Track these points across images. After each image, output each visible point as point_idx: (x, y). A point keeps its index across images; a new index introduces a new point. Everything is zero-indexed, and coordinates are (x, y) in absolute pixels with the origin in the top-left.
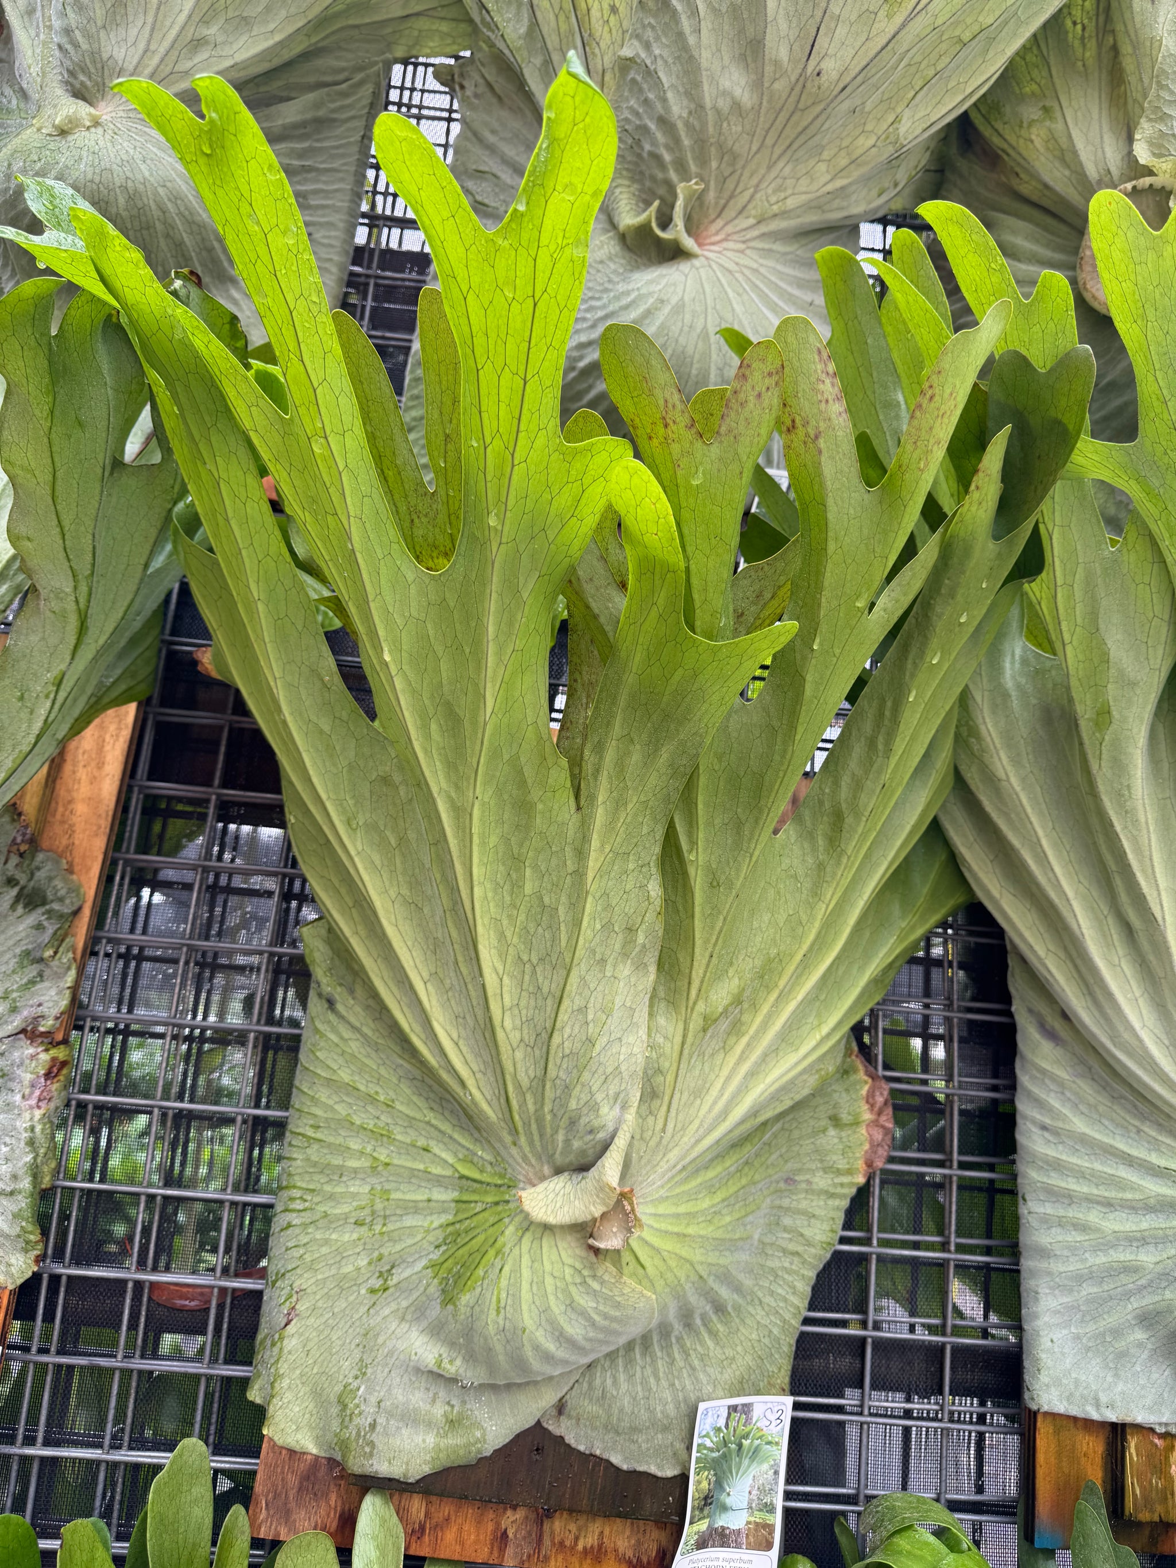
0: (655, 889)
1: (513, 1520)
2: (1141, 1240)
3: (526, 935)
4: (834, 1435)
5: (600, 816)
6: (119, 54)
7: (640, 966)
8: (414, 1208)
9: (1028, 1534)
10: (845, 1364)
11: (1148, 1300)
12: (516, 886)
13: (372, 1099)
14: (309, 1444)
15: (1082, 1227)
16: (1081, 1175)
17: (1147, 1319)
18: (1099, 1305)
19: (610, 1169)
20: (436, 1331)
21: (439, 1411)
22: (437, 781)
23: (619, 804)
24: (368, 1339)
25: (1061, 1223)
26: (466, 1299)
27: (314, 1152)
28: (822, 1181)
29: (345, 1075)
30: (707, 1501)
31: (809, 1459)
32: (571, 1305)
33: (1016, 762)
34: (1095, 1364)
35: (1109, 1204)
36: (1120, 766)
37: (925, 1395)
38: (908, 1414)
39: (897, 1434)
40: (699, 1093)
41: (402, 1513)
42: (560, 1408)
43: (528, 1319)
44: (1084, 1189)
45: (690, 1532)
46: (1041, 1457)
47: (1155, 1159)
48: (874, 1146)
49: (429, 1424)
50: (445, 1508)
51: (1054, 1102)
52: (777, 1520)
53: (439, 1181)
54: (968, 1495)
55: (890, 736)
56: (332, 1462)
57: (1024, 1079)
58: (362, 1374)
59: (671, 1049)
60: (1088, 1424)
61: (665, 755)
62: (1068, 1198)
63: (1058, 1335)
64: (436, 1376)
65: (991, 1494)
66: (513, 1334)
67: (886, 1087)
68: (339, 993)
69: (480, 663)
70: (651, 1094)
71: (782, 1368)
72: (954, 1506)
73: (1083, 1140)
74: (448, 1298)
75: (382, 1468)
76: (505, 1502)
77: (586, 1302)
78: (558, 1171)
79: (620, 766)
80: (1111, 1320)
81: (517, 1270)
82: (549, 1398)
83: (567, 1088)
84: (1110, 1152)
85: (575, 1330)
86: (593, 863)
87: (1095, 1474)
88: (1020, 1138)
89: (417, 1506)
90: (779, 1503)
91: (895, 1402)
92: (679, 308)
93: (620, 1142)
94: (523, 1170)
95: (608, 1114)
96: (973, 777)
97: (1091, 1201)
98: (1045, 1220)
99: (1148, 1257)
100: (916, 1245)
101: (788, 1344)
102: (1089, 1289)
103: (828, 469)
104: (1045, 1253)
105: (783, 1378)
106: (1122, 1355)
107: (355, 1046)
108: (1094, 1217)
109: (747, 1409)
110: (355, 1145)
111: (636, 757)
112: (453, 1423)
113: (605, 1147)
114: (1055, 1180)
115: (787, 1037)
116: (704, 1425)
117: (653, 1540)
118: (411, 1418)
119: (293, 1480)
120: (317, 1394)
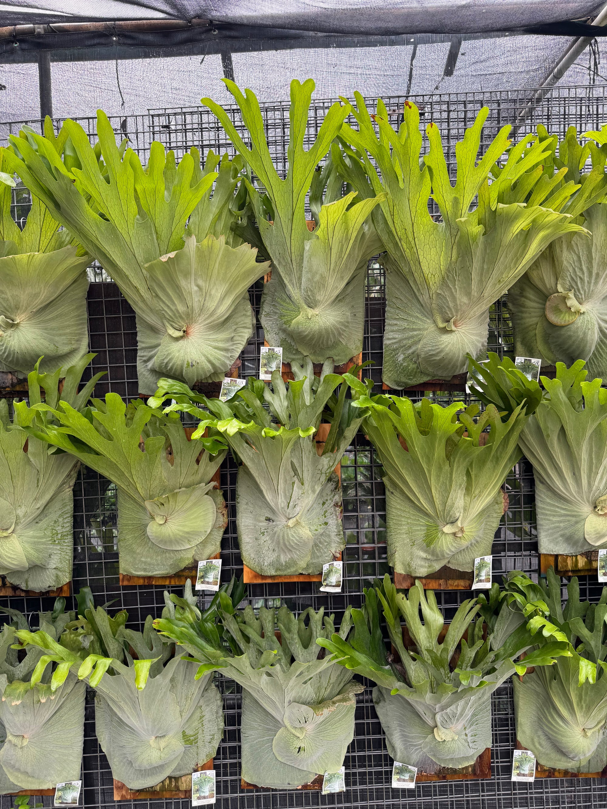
0: (465, 478)
1: (441, 582)
2: (560, 522)
3: (441, 487)
4: (500, 561)
5: (455, 469)
6: (319, 298)
7: (462, 490)
8: (418, 530)
9: (539, 575)
10: (502, 548)
11: (562, 532)
12: (439, 480)
13: (405, 511)
14: (403, 572)
15: (549, 520)
16: (548, 510)
17: (562, 536)
18: (552, 534)
19: (459, 523)
20: (426, 551)
21: (427, 565)
22: (425, 466)
23: (458, 467)
24: (411, 554)
25: (545, 519)
26: (432, 546)
27: (394, 521)
28: (495, 515)
29: (398, 507)
30: (478, 575)
31: (495, 566)
32: (452, 545)
33: (532, 437)
34: (552, 544)
35: (554, 516)
36: (552, 444)
37: (518, 551)
38: (515, 556)
39: (513, 560)
40: (473, 508)
41: (422, 582)
42: (449, 562)
43: (445, 549)
44: (549, 513)
45: (475, 580)
46: (542, 562)
47: (563, 507)
48: (505, 507)
49: (425, 567)
50: (429, 581)
51: (543, 496)
52: (491, 577)
53: (422, 525)
54: (528, 569)
55: (507, 445)
56: (408, 575)
57: (536, 491)
58: (412, 559)
59: (468, 503)
60: (551, 555)
61: (467, 460)
62: (546, 515)
63: (545, 540)
64: (426, 559)
65: (533, 568)
66: (442, 552)
67: (507, 494)
68: (394, 491)
69: (434, 449)
70: (465, 510)
71: (489, 550)
72: (525, 571)
73: (549, 503)
74: (428, 545)
75: (418, 575)
76: (440, 578)
77: (455, 545)
78: (447, 524)
79: (459, 461)
80: (555, 536)
81: (442, 541)
82: (446, 561)
83: (450, 511)
84: (554, 506)
85: (453, 549)
86: (454, 476)
87: (552, 564)
88: (536, 503)
89: (424, 581)
90: (491, 574)
91: (512, 554)
92: (453, 344)
93: (460, 519)
94: (440, 524)
95: (458, 515)
96: (523, 438)
97: (550, 515)
98: (542, 519)
99: (562, 525)
100: (515, 524)
101: (490, 546)
102: (550, 531)
103: (496, 422)
104: (542, 525)
105: (490, 552)
106: (557, 542)
107: (399, 501)
108: (551, 518)
109: (484, 559)
110: (403, 519)
111: (462, 459)
112: (430, 567)
113: (457, 520)
114: (543, 511)
115: (489, 494)
116: (476, 562)
117: (468, 583)
118: (422, 566)
119: (401, 579)
120: (403, 564)
